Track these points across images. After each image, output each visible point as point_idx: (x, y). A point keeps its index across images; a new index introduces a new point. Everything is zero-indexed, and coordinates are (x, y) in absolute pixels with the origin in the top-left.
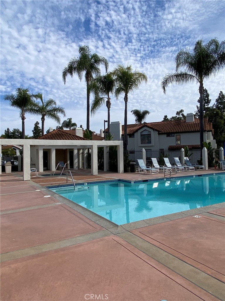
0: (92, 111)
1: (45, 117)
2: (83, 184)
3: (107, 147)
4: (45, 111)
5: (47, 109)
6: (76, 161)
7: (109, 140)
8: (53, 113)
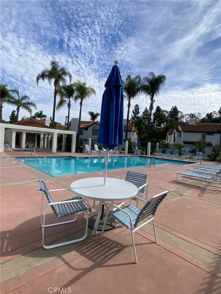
0: (57, 108)
1: (20, 108)
2: (43, 157)
3: (65, 135)
4: (20, 104)
5: (22, 102)
6: (42, 143)
7: (67, 130)
8: (26, 106)
